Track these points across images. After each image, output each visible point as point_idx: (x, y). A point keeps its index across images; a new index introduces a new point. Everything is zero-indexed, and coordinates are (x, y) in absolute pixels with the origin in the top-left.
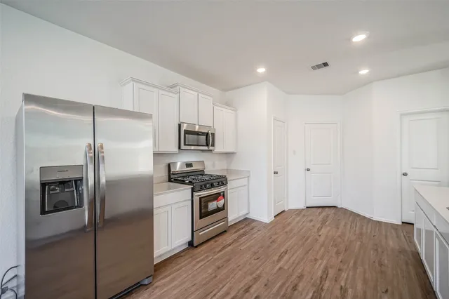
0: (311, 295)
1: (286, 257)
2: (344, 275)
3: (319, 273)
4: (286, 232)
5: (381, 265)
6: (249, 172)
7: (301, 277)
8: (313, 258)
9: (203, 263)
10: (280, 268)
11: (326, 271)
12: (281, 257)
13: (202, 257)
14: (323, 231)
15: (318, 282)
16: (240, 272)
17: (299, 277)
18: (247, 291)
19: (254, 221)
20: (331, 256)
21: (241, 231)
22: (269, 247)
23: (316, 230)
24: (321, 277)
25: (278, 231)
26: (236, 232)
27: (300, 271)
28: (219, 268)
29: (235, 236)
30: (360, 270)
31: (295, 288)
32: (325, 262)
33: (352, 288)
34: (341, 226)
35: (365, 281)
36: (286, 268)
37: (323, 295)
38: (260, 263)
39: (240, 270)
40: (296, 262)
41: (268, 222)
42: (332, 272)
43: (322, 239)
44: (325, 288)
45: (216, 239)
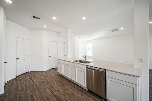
0: (55, 99)
2: (55, 88)
5: (57, 80)
8: (43, 90)
11: (51, 91)
15: (53, 94)
17: (47, 99)
20: (47, 86)
24: (52, 93)
25: (16, 93)
27: (45, 97)
33: (59, 89)
37: (57, 96)
40: (40, 96)
41: (3, 93)
42: (52, 90)
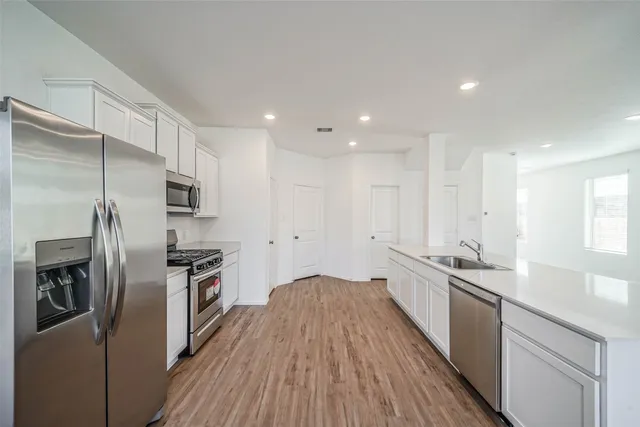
1: (308, 330)
3: (342, 332)
4: (292, 309)
6: (239, 243)
7: (330, 340)
9: (220, 368)
10: (310, 341)
12: (303, 332)
13: (213, 363)
14: (324, 299)
16: (275, 358)
18: (294, 368)
19: (247, 307)
21: (241, 322)
22: (284, 327)
23: (316, 299)
26: (234, 324)
28: (246, 364)
29: (237, 328)
30: (365, 320)
31: (332, 349)
32: (340, 323)
34: (334, 292)
35: (373, 327)
36: (314, 338)
38: (288, 343)
39: (273, 356)
43: (326, 307)
44: (352, 340)
45: (215, 338)
